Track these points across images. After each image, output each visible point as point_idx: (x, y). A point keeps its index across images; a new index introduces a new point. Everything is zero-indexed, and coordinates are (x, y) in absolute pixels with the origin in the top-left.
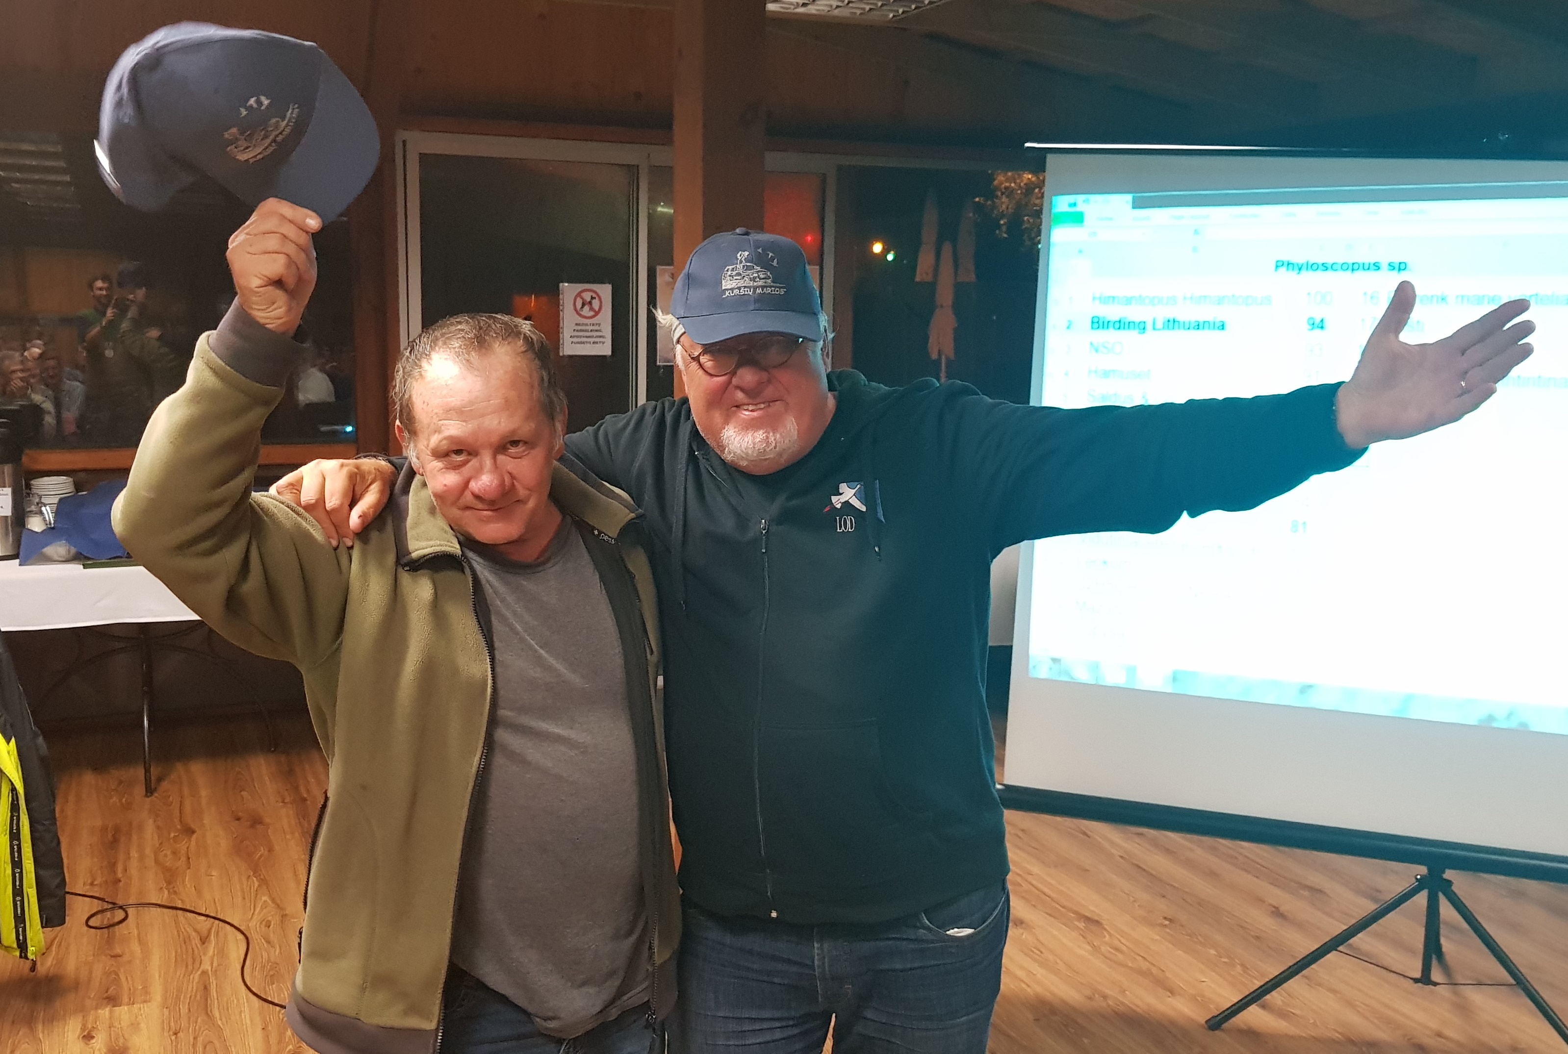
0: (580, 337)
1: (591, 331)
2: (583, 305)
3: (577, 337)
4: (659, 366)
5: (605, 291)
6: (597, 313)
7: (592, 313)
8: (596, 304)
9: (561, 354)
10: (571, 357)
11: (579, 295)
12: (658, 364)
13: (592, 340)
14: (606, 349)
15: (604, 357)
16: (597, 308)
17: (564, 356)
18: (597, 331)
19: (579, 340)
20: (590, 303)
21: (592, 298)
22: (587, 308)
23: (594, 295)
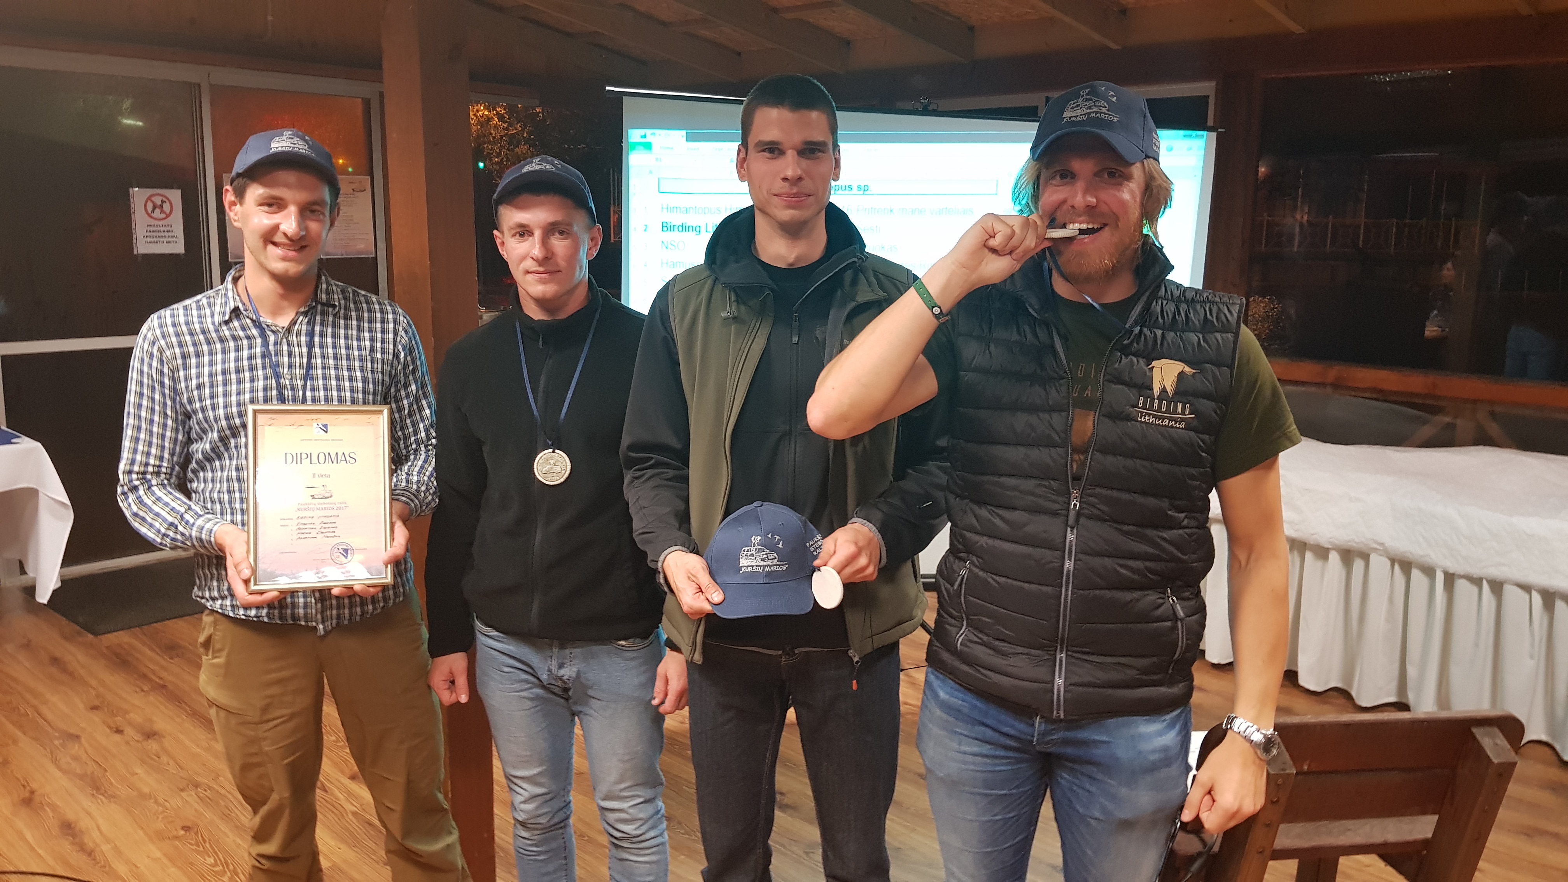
0: (153, 237)
1: (164, 231)
2: (154, 208)
3: (150, 237)
4: (231, 263)
5: (175, 196)
6: (168, 216)
7: (163, 216)
8: (166, 207)
9: (135, 253)
10: (146, 256)
11: (149, 199)
12: (230, 260)
13: (165, 240)
14: (178, 247)
15: (176, 256)
16: (168, 211)
17: (138, 254)
18: (168, 231)
19: (153, 240)
20: (161, 206)
21: (163, 202)
22: (158, 211)
23: (164, 199)
